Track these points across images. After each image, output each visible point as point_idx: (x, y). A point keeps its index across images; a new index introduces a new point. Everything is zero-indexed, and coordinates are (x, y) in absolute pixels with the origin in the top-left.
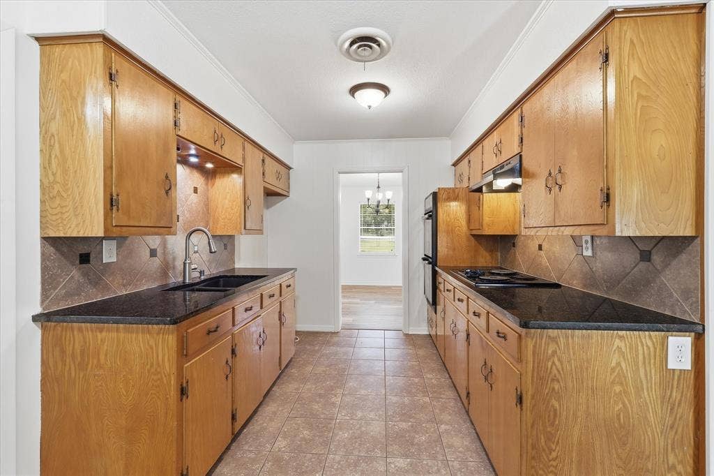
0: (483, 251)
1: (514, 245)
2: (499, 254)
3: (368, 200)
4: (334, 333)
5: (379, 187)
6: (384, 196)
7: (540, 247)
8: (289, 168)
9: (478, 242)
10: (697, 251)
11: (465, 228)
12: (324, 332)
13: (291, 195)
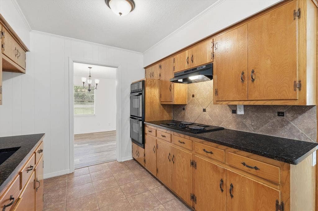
0: (166, 113)
1: (184, 109)
2: (172, 113)
3: (84, 83)
4: (70, 174)
5: (90, 76)
6: (93, 81)
7: (204, 110)
8: (26, 50)
9: (164, 108)
10: (314, 111)
11: (158, 101)
12: (61, 176)
13: (27, 72)
